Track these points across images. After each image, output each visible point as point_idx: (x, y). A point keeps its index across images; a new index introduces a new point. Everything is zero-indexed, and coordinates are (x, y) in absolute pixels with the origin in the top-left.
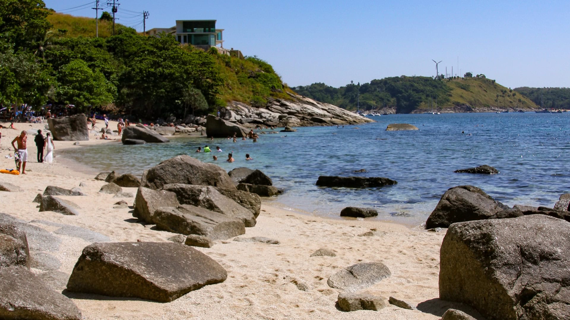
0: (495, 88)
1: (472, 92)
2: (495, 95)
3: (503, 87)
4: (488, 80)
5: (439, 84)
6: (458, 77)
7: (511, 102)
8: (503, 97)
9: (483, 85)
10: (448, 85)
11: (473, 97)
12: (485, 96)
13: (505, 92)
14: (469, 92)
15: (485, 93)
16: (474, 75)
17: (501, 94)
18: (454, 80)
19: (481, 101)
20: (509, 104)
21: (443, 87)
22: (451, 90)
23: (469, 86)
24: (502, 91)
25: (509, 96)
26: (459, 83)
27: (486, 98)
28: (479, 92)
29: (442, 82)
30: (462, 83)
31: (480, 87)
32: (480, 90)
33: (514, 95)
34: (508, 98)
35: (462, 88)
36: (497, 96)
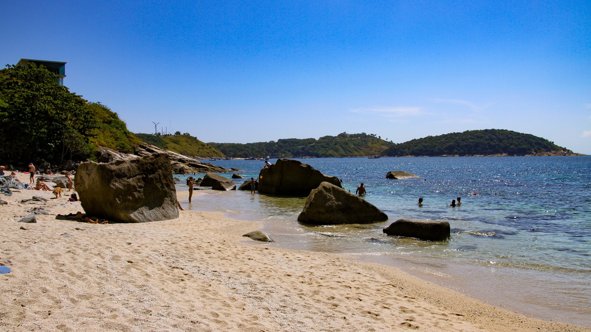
0: (197, 143)
1: (181, 145)
2: (198, 148)
3: (202, 142)
4: (192, 137)
5: (158, 139)
6: (171, 134)
7: (208, 153)
8: (203, 149)
9: (189, 140)
10: (164, 140)
11: (183, 149)
12: (190, 148)
13: (204, 145)
14: (180, 146)
15: (190, 146)
16: (182, 133)
17: (201, 147)
18: (168, 137)
19: (188, 152)
20: (207, 154)
21: (161, 141)
22: (167, 144)
23: (179, 141)
24: (202, 145)
25: (206, 148)
26: (171, 139)
27: (191, 150)
28: (186, 145)
29: (160, 138)
30: (174, 139)
31: (187, 142)
32: (187, 144)
33: (210, 148)
34: (206, 150)
35: (174, 143)
36: (199, 148)
